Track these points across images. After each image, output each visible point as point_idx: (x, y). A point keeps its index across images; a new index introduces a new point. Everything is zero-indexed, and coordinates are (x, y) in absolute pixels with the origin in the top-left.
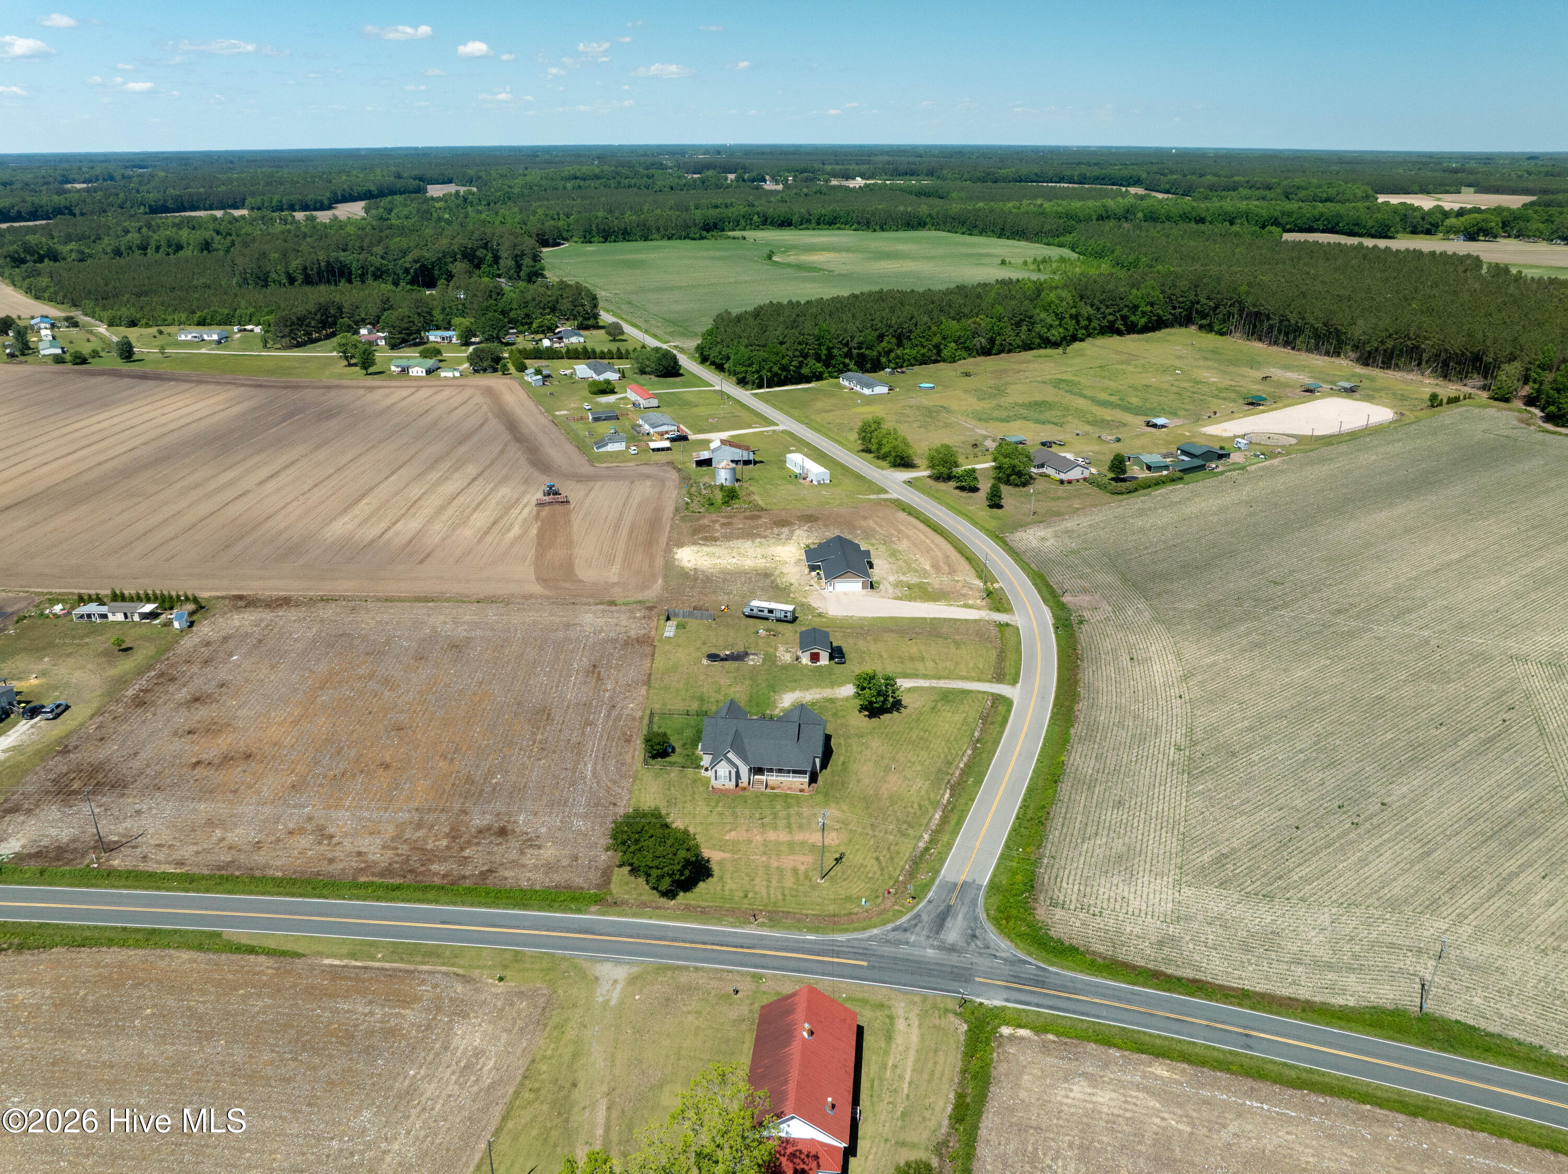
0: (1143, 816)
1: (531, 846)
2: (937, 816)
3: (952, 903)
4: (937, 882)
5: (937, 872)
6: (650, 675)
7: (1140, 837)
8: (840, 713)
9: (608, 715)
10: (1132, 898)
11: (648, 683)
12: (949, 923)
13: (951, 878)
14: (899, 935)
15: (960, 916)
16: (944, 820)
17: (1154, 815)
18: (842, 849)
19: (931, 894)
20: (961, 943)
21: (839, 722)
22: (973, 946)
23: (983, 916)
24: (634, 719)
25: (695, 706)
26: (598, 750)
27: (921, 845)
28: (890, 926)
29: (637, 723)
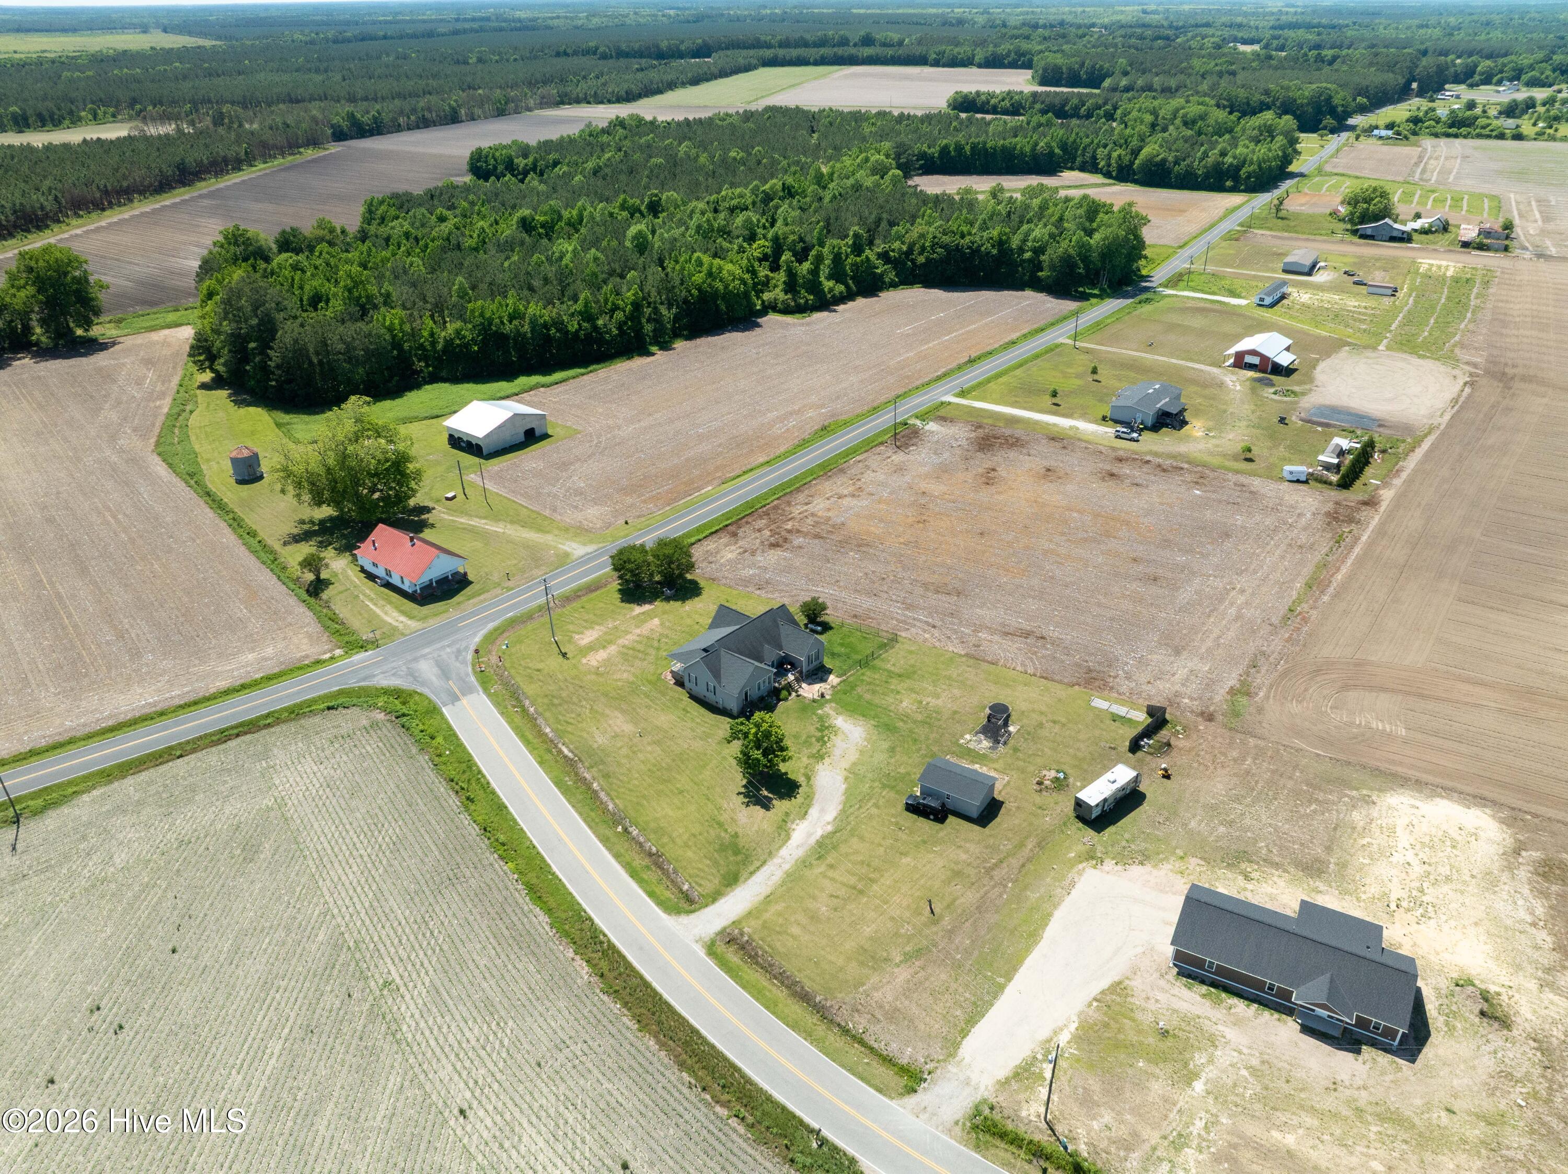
0: (362, 852)
2: (548, 730)
3: (451, 682)
4: (480, 689)
5: (489, 695)
6: (991, 663)
7: (348, 827)
9: (916, 620)
10: (315, 768)
11: (972, 657)
12: (435, 670)
13: (473, 697)
15: (434, 679)
16: (541, 734)
17: (351, 861)
18: (572, 661)
19: (471, 679)
20: (414, 665)
22: (404, 668)
23: (423, 691)
24: (896, 630)
25: (888, 667)
27: (527, 703)
28: (470, 648)
29: (884, 629)
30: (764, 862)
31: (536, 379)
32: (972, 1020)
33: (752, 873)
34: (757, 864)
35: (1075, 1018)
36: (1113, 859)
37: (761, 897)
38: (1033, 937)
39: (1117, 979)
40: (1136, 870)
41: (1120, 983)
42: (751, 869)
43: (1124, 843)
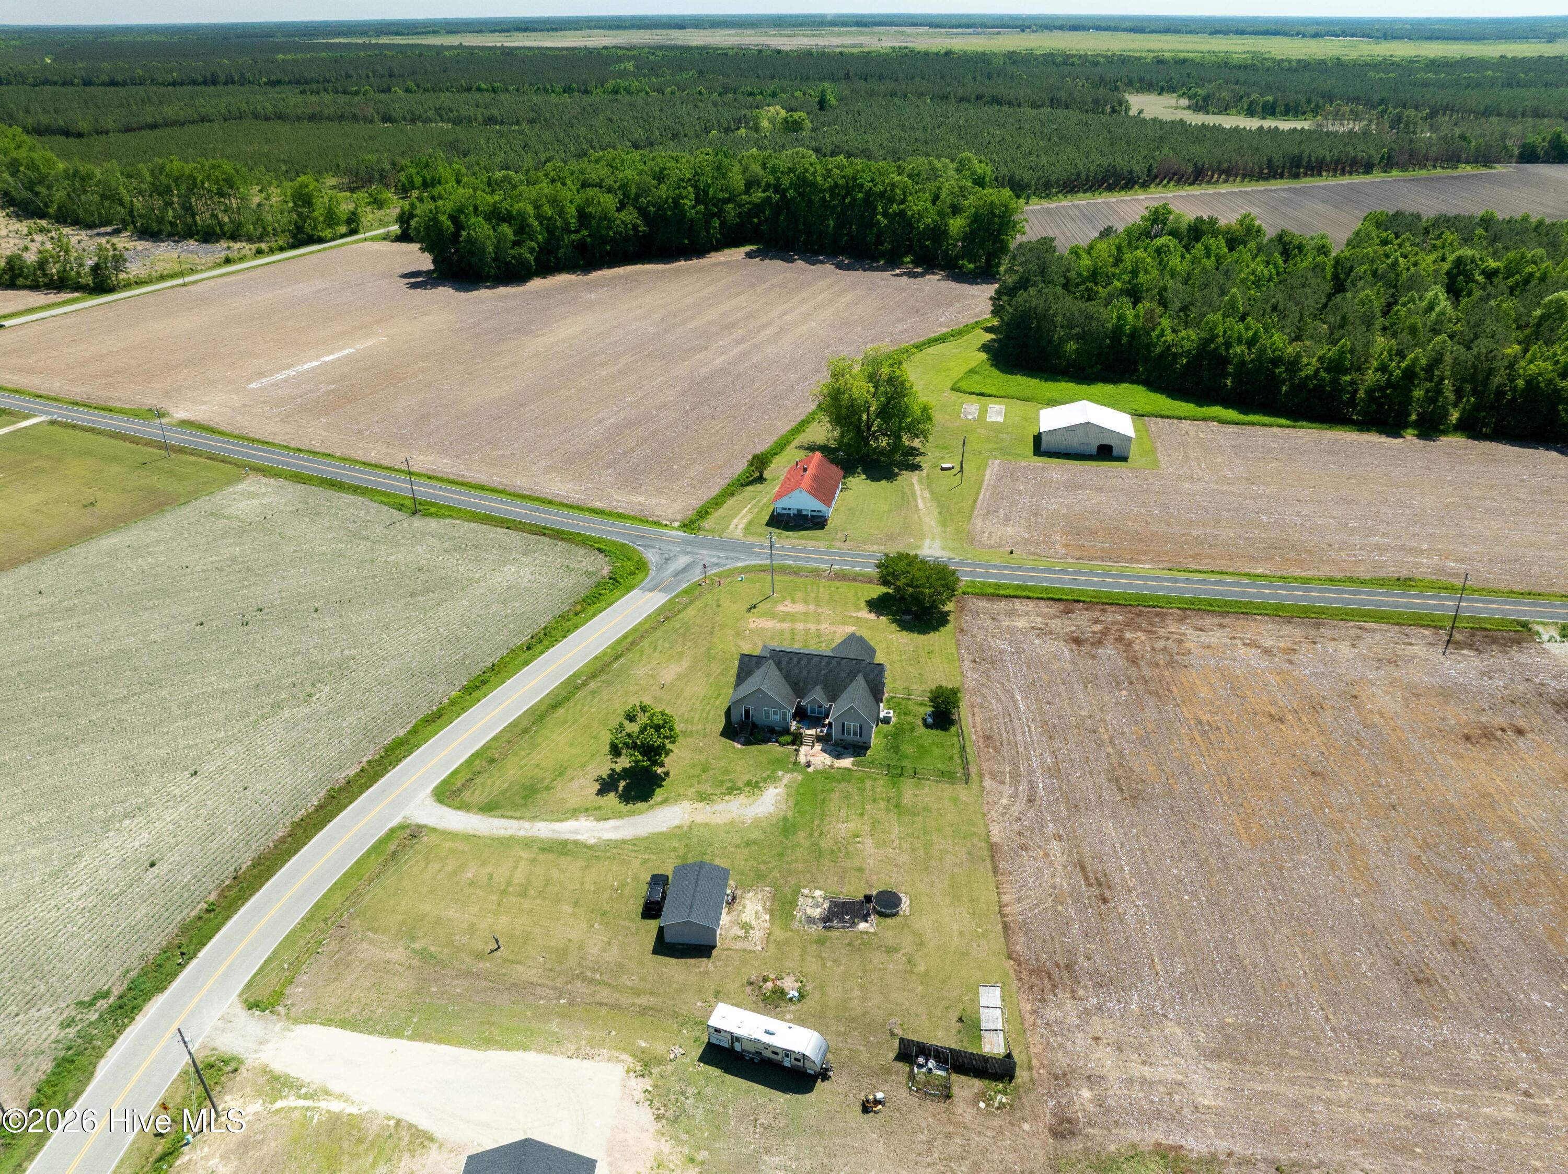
1: (1041, 629)
3: (670, 579)
4: (675, 594)
5: (669, 600)
6: (995, 871)
8: (696, 771)
9: (1032, 783)
10: (526, 575)
11: (994, 850)
12: (682, 566)
13: (662, 595)
14: (723, 561)
15: (671, 570)
16: (635, 642)
18: (747, 615)
19: (684, 586)
20: (682, 556)
21: (703, 758)
22: (674, 554)
23: (652, 573)
24: (992, 775)
25: (909, 792)
26: (1023, 728)
28: (728, 567)
29: (985, 766)
30: (521, 818)
31: (1232, 414)
32: (344, 1024)
33: (503, 816)
34: (518, 814)
35: (365, 1109)
36: (655, 1086)
37: (471, 832)
38: (487, 1043)
39: (438, 1135)
40: (645, 1115)
41: (431, 1139)
42: (509, 814)
43: (691, 1091)
